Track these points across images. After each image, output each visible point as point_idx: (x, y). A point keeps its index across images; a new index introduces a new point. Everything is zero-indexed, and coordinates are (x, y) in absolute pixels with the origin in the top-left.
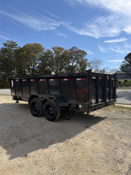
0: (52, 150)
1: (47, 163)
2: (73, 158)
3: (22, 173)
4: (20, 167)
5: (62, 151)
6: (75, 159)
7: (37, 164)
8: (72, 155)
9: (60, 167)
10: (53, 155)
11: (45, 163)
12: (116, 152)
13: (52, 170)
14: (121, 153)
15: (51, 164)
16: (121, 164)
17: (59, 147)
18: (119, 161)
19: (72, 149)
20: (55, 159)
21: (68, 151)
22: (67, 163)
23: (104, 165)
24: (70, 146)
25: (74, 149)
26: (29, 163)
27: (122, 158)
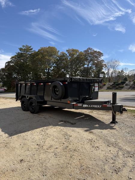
0: (49, 156)
1: (40, 168)
2: (67, 164)
3: (13, 177)
4: (13, 171)
5: (59, 156)
6: (69, 166)
7: (30, 169)
8: (68, 162)
9: (52, 173)
10: (48, 161)
11: (39, 168)
12: (115, 160)
13: (43, 176)
14: (121, 162)
15: (43, 170)
16: (117, 173)
17: (56, 152)
18: (116, 170)
19: (69, 155)
20: (49, 165)
21: (64, 158)
22: (60, 170)
23: (98, 174)
24: (67, 152)
25: (71, 155)
26: (22, 167)
27: (120, 167)
